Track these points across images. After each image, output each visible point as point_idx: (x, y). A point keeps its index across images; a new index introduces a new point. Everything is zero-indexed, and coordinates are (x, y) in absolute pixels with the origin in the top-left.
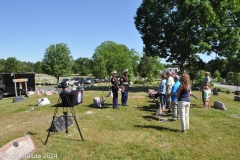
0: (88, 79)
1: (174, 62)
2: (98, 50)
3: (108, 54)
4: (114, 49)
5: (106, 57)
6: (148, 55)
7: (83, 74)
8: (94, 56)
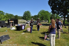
2: (39, 13)
3: (42, 14)
4: (44, 12)
6: (53, 14)
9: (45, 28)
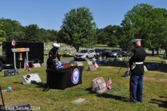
0: (115, 51)
2: (129, 15)
3: (141, 20)
4: (150, 14)
5: (138, 24)
7: (111, 45)
8: (124, 22)
9: (162, 80)
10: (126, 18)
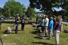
1: (43, 11)
4: (14, 4)
6: (31, 8)
8: (4, 7)
10: (5, 5)
